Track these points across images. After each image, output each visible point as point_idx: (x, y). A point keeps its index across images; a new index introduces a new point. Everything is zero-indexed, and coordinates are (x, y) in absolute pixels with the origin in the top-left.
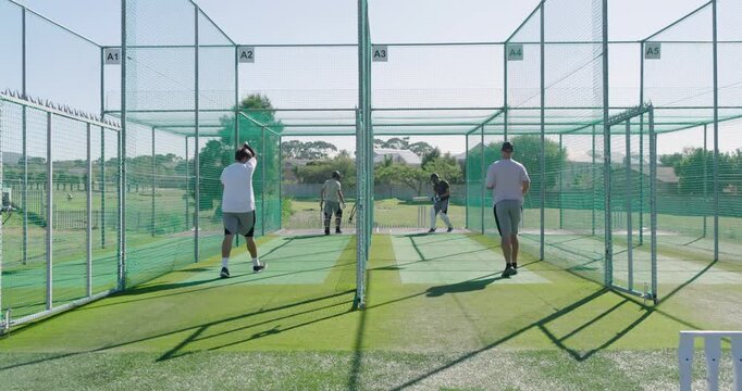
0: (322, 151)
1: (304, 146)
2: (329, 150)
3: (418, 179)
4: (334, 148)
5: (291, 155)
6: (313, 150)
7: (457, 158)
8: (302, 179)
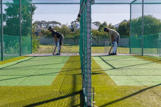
0: (55, 25)
1: (47, 23)
2: (58, 25)
3: (97, 35)
4: (60, 24)
5: (42, 27)
6: (51, 25)
7: (114, 27)
8: (46, 36)
